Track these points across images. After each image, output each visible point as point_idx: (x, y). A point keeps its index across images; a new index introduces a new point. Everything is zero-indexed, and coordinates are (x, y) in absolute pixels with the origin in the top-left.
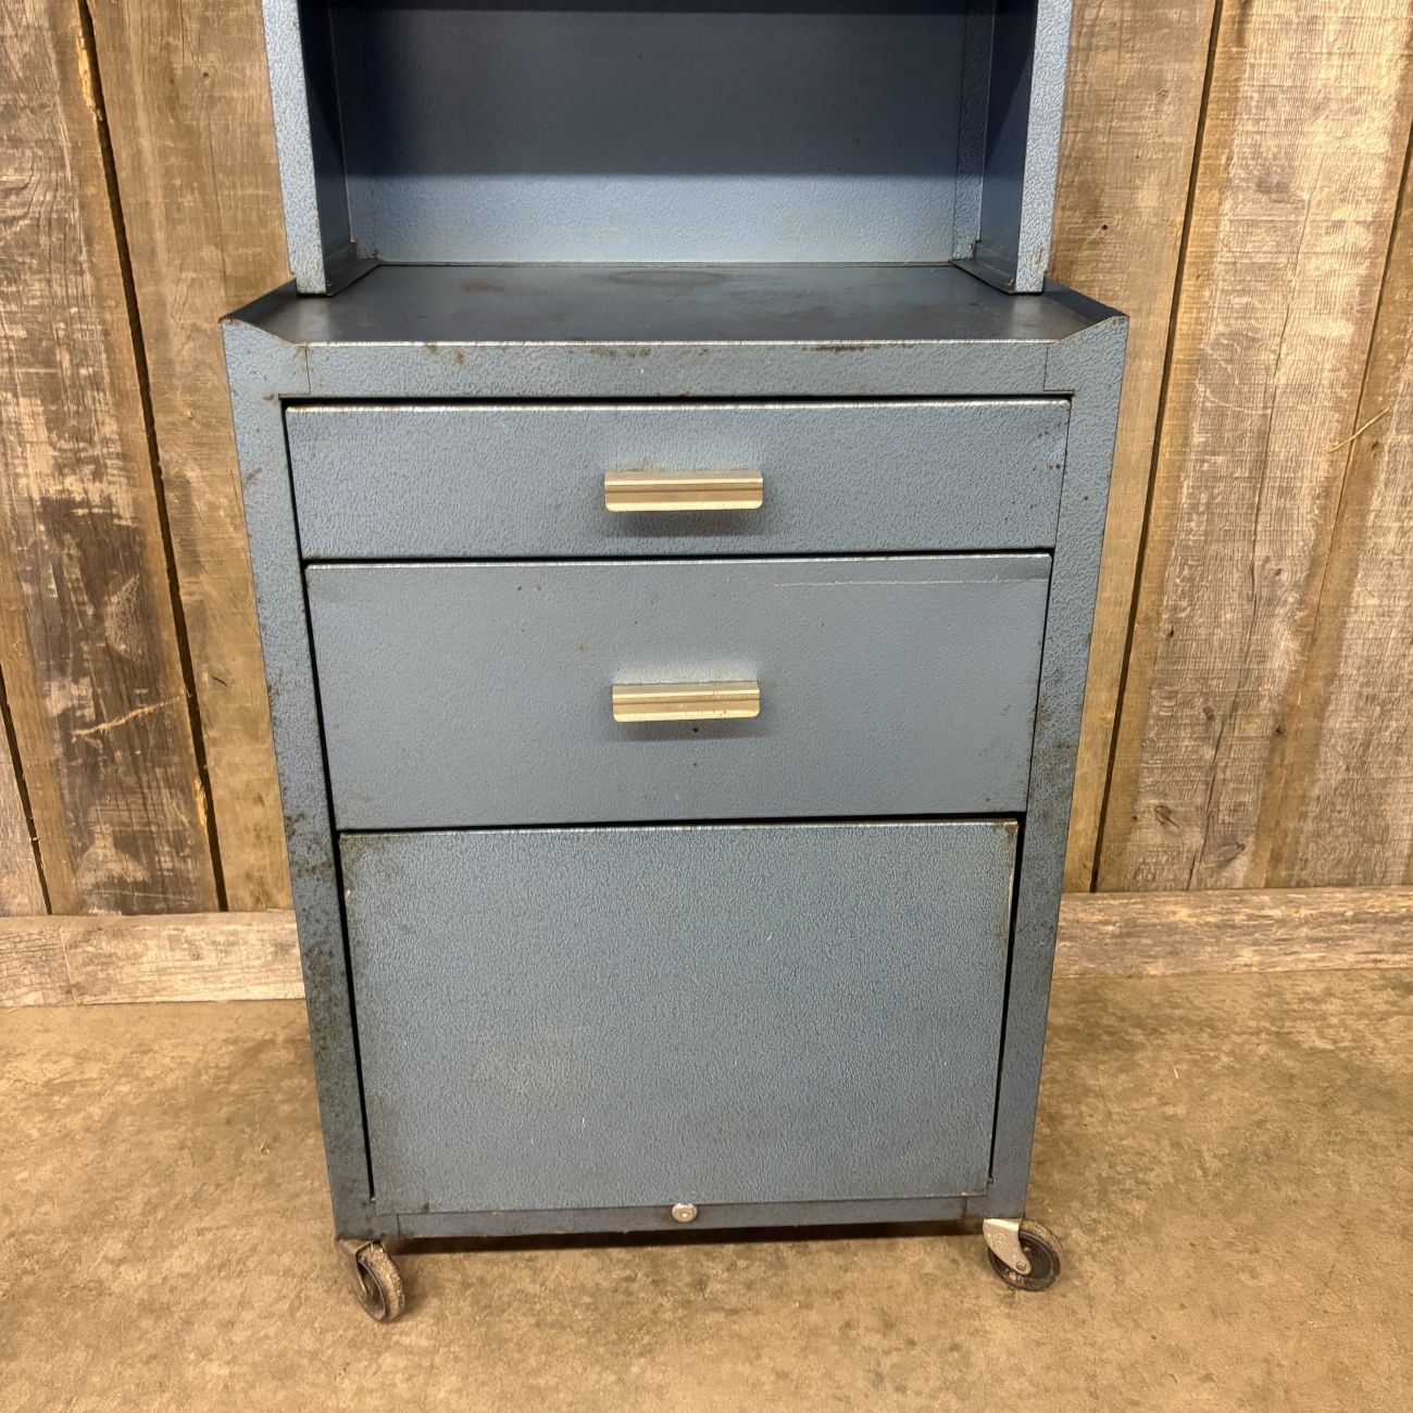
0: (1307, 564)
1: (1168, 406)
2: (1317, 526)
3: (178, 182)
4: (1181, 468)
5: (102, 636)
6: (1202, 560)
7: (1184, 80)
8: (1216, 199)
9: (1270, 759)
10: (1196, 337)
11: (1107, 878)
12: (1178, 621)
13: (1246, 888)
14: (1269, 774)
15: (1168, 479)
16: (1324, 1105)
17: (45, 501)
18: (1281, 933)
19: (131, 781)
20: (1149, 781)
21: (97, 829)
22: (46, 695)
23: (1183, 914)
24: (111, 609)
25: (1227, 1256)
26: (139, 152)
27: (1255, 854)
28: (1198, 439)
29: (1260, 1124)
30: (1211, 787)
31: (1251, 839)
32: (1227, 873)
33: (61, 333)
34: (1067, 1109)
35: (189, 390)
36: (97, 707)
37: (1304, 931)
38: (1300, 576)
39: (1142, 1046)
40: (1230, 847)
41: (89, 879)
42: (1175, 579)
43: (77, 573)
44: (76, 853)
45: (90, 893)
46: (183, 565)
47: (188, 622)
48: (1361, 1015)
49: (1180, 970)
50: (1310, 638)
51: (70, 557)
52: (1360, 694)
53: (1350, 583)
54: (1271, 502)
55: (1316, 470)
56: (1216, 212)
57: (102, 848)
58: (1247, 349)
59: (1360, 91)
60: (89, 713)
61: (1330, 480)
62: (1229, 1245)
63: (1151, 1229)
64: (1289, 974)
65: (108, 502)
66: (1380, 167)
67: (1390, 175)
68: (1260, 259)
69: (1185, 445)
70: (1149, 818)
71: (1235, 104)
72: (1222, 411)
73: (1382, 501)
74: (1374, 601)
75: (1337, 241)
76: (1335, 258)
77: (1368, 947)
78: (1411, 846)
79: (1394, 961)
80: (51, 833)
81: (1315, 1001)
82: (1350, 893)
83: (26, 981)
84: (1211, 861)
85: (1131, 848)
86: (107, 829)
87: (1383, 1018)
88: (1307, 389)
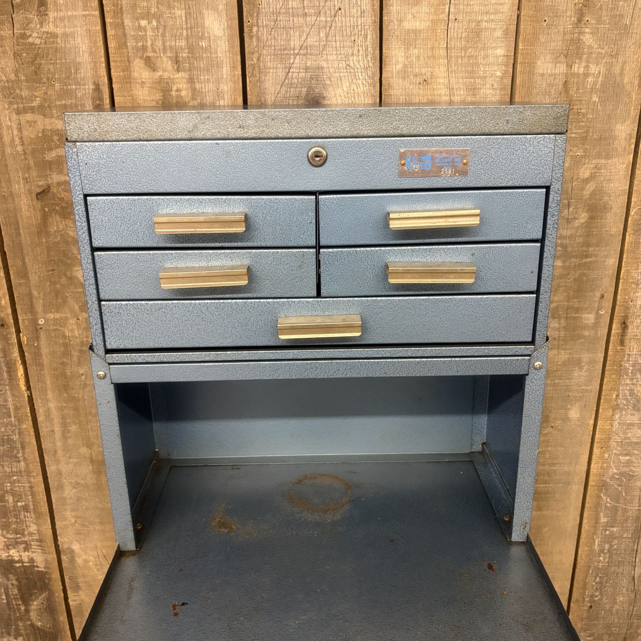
1: (587, 505)
3: (68, 421)
4: (594, 534)
5: (29, 619)
6: (606, 574)
7: (593, 361)
8: (611, 413)
10: (602, 475)
12: (594, 602)
15: (587, 539)
24: (33, 607)
26: (49, 409)
28: (603, 520)
33: (9, 488)
35: (74, 510)
42: (592, 582)
43: (16, 591)
46: (70, 588)
47: (73, 613)
51: (12, 584)
56: (612, 419)
58: (629, 480)
65: (32, 560)
68: (635, 440)
69: (597, 522)
71: (620, 372)
72: (616, 509)
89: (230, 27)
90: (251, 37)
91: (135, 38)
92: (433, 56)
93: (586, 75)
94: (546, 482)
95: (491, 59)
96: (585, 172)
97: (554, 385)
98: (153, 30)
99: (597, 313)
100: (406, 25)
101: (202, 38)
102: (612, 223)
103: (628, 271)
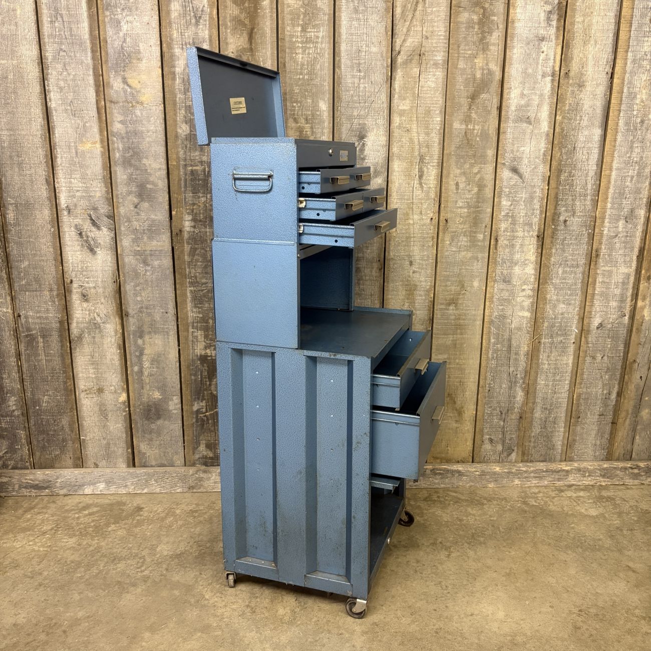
0: (524, 372)
1: (484, 332)
2: (526, 362)
4: (489, 348)
6: (496, 371)
7: (483, 257)
8: (493, 284)
9: (519, 425)
10: (490, 316)
11: (476, 459)
12: (491, 387)
13: (516, 462)
14: (519, 429)
15: (485, 350)
16: (534, 517)
17: (201, 355)
18: (526, 475)
19: (212, 429)
20: (486, 431)
21: (202, 442)
22: (194, 405)
23: (498, 469)
24: (213, 383)
25: (504, 549)
27: (517, 452)
28: (492, 341)
29: (516, 522)
30: (503, 433)
31: (516, 448)
32: (510, 458)
33: (211, 316)
34: (465, 518)
36: (206, 408)
37: (532, 475)
38: (523, 376)
39: (486, 504)
40: (510, 451)
41: (197, 456)
42: (489, 376)
43: (206, 373)
44: (195, 449)
45: (197, 460)
48: (547, 497)
49: (498, 486)
50: (527, 393)
51: (205, 369)
52: (542, 407)
53: (536, 377)
54: (513, 356)
55: (524, 349)
56: (493, 287)
57: (202, 448)
58: (504, 319)
59: (526, 260)
60: (204, 410)
61: (528, 351)
62: (504, 547)
63: (484, 543)
64: (529, 487)
66: (533, 277)
67: (536, 279)
68: (505, 298)
69: (489, 342)
70: (487, 441)
71: (495, 263)
72: (498, 334)
73: (543, 356)
74: (544, 382)
75: (524, 293)
76: (524, 298)
77: (550, 479)
78: (562, 450)
79: (558, 483)
80: (189, 442)
81: (535, 494)
82: (545, 463)
83: (178, 485)
84: (505, 454)
85: (482, 450)
86: (204, 442)
87: (553, 498)
88: (520, 329)
89: (329, 107)
90: (338, 111)
91: (291, 110)
92: (412, 121)
93: (474, 129)
94: (464, 320)
95: (435, 122)
96: (475, 170)
97: (466, 269)
98: (298, 107)
99: (484, 234)
100: (400, 108)
101: (318, 111)
102: (488, 192)
103: (496, 215)
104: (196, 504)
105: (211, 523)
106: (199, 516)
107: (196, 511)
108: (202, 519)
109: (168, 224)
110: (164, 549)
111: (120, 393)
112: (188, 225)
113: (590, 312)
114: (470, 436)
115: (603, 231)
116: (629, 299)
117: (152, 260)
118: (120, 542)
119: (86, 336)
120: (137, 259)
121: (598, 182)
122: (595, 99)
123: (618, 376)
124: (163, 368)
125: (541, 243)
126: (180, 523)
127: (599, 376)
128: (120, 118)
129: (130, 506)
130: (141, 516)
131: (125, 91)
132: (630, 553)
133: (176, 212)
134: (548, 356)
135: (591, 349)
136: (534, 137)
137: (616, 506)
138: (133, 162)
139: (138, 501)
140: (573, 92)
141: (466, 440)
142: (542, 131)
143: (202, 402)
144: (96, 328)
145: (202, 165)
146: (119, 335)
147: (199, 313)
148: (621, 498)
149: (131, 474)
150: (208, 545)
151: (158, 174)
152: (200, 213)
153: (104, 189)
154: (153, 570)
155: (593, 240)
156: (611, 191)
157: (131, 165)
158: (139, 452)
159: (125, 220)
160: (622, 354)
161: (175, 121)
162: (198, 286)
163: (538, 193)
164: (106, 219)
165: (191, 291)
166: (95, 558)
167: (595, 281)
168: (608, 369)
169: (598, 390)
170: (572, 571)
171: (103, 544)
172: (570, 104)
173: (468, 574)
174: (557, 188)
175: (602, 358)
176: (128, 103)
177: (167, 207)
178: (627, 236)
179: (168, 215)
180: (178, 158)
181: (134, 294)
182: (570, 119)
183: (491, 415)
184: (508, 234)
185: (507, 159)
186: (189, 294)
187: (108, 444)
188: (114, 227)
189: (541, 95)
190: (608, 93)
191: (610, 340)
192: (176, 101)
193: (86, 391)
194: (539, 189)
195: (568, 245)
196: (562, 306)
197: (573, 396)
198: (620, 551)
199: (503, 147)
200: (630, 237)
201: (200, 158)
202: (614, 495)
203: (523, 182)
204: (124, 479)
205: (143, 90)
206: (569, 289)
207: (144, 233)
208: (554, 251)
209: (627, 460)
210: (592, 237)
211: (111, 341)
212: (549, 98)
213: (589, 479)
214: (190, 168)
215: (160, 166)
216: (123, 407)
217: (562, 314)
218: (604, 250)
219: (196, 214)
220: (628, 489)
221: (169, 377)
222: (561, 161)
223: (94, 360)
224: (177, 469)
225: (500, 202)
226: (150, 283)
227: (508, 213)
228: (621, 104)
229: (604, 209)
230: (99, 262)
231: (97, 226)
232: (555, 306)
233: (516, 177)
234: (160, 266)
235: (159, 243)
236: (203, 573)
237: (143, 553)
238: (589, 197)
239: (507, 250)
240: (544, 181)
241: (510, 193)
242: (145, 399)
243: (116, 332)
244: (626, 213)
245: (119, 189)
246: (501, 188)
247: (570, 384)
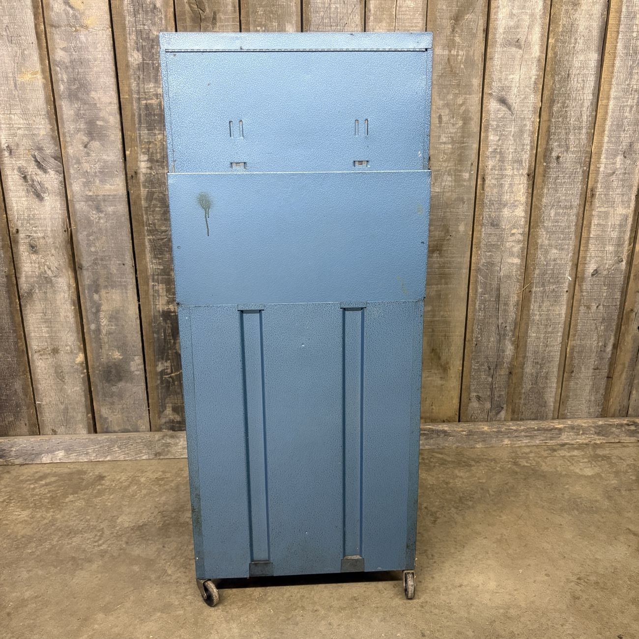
0: (514, 324)
1: (471, 281)
2: (516, 314)
4: (476, 299)
5: (175, 349)
6: (483, 323)
7: (469, 199)
8: (480, 228)
9: (508, 381)
10: (477, 263)
11: (463, 418)
12: (478, 341)
13: (505, 420)
14: (509, 386)
15: (472, 301)
16: (525, 479)
17: (163, 311)
18: (516, 434)
19: (179, 390)
20: (473, 388)
21: (168, 405)
22: (157, 366)
23: (486, 428)
25: (494, 513)
27: (507, 410)
28: (480, 290)
29: (506, 484)
30: (492, 390)
31: (505, 405)
32: (499, 416)
34: (451, 481)
36: (172, 369)
37: (523, 434)
38: (512, 328)
39: (474, 466)
40: (499, 409)
41: (163, 421)
42: (476, 329)
43: (170, 331)
44: (161, 412)
45: (163, 425)
48: (539, 457)
49: (487, 446)
50: (517, 347)
51: (168, 326)
52: (533, 362)
53: (527, 329)
54: (502, 307)
55: (514, 299)
56: (480, 231)
57: (168, 411)
58: (492, 266)
59: (516, 201)
60: (169, 371)
61: (518, 301)
62: (495, 511)
63: (473, 508)
64: (519, 447)
66: (523, 219)
67: (526, 221)
68: (493, 243)
69: (476, 292)
70: (474, 399)
71: (483, 204)
72: (486, 284)
73: (534, 306)
74: (535, 335)
75: (513, 238)
76: (514, 243)
77: (543, 438)
78: (554, 408)
79: (551, 443)
80: (154, 406)
81: (526, 454)
82: (536, 422)
83: (144, 452)
84: (494, 412)
85: (469, 408)
86: (170, 405)
87: (546, 458)
88: (509, 276)
93: (458, 55)
94: (449, 268)
96: (460, 101)
97: (451, 212)
99: (470, 173)
102: (474, 126)
103: (483, 151)
104: (162, 472)
105: (178, 492)
106: (164, 485)
107: (162, 479)
108: (167, 487)
109: (122, 165)
110: (125, 520)
111: (77, 354)
112: (143, 166)
113: (585, 258)
114: (455, 394)
115: (599, 168)
116: (627, 243)
117: (106, 206)
118: (77, 514)
119: (37, 291)
120: (89, 205)
121: (594, 113)
122: (590, 18)
123: (614, 327)
124: (123, 326)
125: (531, 182)
126: (144, 492)
127: (593, 327)
128: (63, 44)
129: (91, 474)
130: (102, 485)
131: (67, 14)
132: (629, 515)
133: (131, 151)
134: (540, 307)
135: (585, 298)
136: (524, 63)
137: (612, 465)
138: (80, 95)
139: (99, 470)
140: (567, 11)
141: (452, 398)
142: (533, 55)
143: (166, 361)
144: (47, 282)
145: (157, 99)
146: (73, 290)
147: (160, 264)
148: (617, 456)
149: (92, 440)
150: (174, 515)
151: (109, 109)
152: (157, 153)
153: (49, 126)
154: (112, 544)
155: (588, 179)
156: (608, 123)
157: (78, 99)
158: (101, 416)
159: (74, 161)
160: (618, 303)
161: (126, 48)
162: (157, 234)
163: (529, 126)
164: (52, 160)
165: (150, 240)
166: (49, 531)
167: (590, 223)
168: (604, 319)
169: (592, 342)
170: (568, 536)
171: (58, 516)
172: (564, 25)
173: (455, 542)
174: (549, 120)
175: (597, 307)
176: (71, 27)
177: (120, 146)
178: (626, 173)
179: (121, 155)
180: (130, 91)
181: (87, 244)
182: (564, 42)
183: (478, 370)
184: (496, 172)
185: (494, 89)
186: (147, 244)
187: (67, 409)
188: (62, 169)
189: (532, 15)
190: (606, 13)
191: (606, 288)
192: (125, 24)
193: (39, 351)
194: (530, 123)
195: (561, 184)
196: (555, 251)
197: (566, 349)
198: (619, 513)
199: (490, 76)
200: (629, 174)
201: (155, 90)
202: (609, 454)
203: (512, 114)
204: (85, 446)
205: (87, 12)
206: (562, 233)
207: (96, 176)
208: (545, 191)
209: (623, 417)
210: (586, 175)
211: (64, 297)
212: (541, 18)
213: (583, 437)
214: (145, 102)
215: (111, 100)
216: (81, 368)
217: (554, 260)
218: (599, 190)
219: (152, 153)
220: (624, 446)
221: (129, 335)
222: (554, 90)
223: (47, 317)
224: (142, 435)
225: (487, 137)
226: (104, 232)
227: (496, 149)
228: (619, 25)
229: (601, 143)
230: (48, 208)
231: (43, 168)
232: (547, 252)
233: (504, 108)
234: (114, 213)
235: (113, 187)
236: (166, 546)
237: (102, 526)
238: (584, 131)
239: (495, 190)
240: (535, 113)
241: (498, 126)
242: (104, 360)
243: (69, 286)
244: (624, 147)
245: (65, 126)
246: (488, 121)
247: (563, 336)
